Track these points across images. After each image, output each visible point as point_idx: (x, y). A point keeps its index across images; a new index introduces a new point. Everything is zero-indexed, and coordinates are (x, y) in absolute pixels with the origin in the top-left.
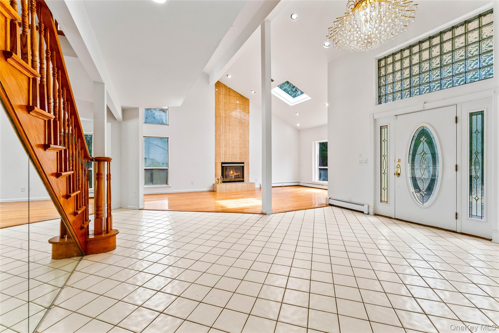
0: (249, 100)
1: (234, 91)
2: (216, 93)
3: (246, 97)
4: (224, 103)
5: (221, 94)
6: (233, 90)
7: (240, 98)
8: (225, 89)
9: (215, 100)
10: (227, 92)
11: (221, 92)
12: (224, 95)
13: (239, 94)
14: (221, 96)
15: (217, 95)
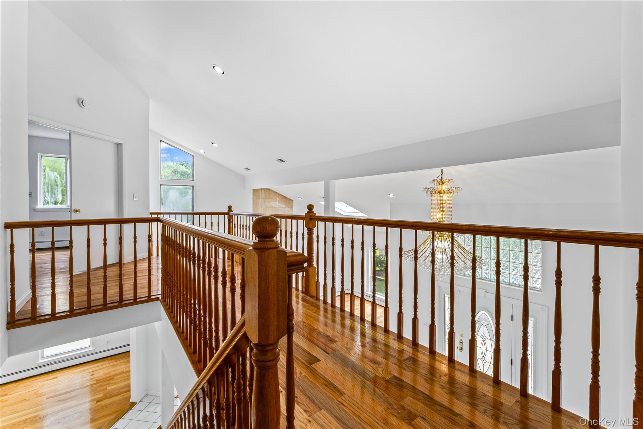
0: (293, 200)
1: (276, 192)
2: (254, 198)
3: (290, 198)
4: (263, 209)
5: (260, 198)
6: (274, 192)
7: (283, 200)
8: (265, 191)
9: (253, 207)
10: (267, 195)
11: (259, 196)
12: (264, 199)
13: (281, 195)
14: (260, 201)
15: (255, 199)
